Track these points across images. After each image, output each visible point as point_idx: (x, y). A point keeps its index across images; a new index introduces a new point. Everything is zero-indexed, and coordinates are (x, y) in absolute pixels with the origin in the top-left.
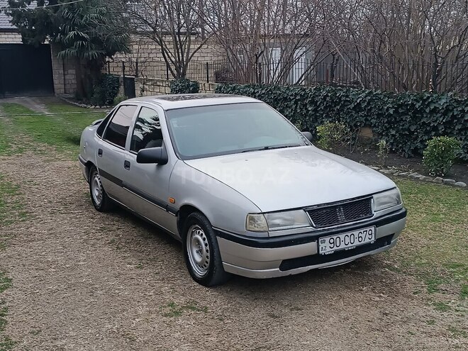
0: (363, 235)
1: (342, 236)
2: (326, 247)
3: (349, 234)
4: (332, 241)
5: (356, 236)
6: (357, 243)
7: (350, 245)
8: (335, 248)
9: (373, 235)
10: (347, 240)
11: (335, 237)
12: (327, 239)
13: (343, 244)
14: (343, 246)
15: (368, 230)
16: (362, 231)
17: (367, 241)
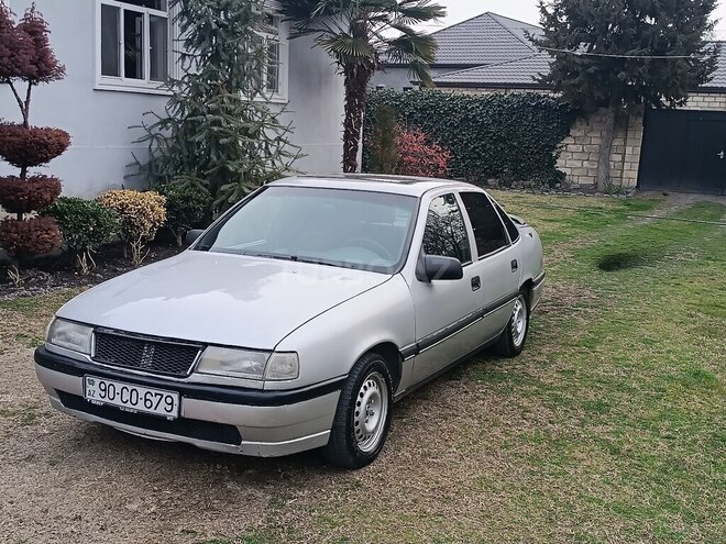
0: (155, 400)
1: (119, 386)
2: (95, 392)
3: (130, 387)
4: (103, 387)
5: (142, 395)
6: (141, 407)
7: (129, 405)
8: (106, 400)
9: (176, 408)
10: (126, 396)
11: (108, 383)
12: (97, 381)
13: (118, 397)
14: (117, 402)
15: (165, 394)
16: (153, 392)
17: (161, 411)
